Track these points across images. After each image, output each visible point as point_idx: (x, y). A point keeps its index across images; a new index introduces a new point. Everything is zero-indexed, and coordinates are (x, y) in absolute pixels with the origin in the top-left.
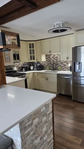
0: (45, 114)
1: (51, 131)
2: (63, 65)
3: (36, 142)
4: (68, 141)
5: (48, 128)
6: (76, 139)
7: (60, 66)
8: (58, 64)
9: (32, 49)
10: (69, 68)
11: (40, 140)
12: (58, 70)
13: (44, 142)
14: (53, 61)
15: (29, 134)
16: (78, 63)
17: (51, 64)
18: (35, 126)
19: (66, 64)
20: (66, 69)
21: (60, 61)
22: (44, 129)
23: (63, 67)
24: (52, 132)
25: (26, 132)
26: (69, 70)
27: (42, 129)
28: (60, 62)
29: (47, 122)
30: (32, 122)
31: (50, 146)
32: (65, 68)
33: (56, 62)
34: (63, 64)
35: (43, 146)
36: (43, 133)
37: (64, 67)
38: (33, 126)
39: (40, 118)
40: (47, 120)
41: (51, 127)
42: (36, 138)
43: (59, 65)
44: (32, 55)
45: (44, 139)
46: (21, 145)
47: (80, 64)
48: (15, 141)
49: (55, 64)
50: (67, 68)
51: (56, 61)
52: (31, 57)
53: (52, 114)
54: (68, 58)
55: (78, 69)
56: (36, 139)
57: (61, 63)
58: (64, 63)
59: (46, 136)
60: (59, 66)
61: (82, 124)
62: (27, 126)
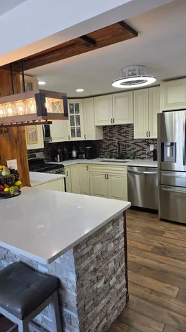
0: (112, 239)
1: (122, 271)
2: (138, 148)
3: (98, 287)
4: (152, 291)
5: (118, 264)
6: (168, 288)
7: (133, 149)
8: (128, 146)
9: (75, 114)
10: (152, 154)
11: (105, 283)
12: (128, 158)
13: (111, 289)
14: (119, 139)
15: (88, 269)
16: (169, 144)
17: (114, 146)
18: (97, 257)
19: (145, 146)
20: (146, 156)
21: (133, 139)
22: (112, 265)
23: (138, 151)
24: (125, 273)
25: (83, 265)
26: (150, 158)
27: (108, 264)
28: (133, 142)
29: (115, 252)
30: (92, 249)
31: (121, 298)
32: (143, 153)
33: (125, 141)
34: (138, 145)
35: (109, 296)
36: (110, 272)
37: (140, 152)
38: (94, 256)
39: (104, 244)
40: (116, 250)
41: (122, 263)
42: (98, 279)
43: (131, 148)
44: (75, 126)
45: (111, 283)
46: (75, 285)
47: (174, 146)
48: (63, 281)
49: (123, 145)
50: (148, 154)
51: (124, 139)
52: (73, 131)
53: (123, 239)
54: (148, 134)
55: (169, 155)
56: (98, 281)
57: (135, 144)
58: (140, 144)
59: (114, 279)
60: (130, 150)
61: (179, 261)
62: (84, 254)
